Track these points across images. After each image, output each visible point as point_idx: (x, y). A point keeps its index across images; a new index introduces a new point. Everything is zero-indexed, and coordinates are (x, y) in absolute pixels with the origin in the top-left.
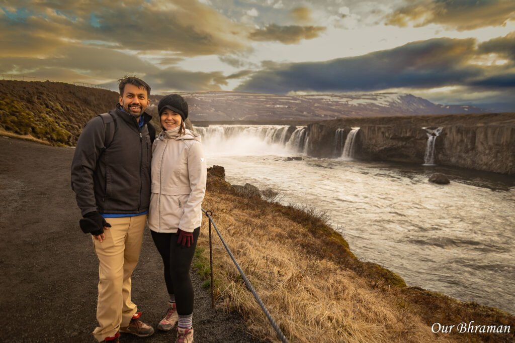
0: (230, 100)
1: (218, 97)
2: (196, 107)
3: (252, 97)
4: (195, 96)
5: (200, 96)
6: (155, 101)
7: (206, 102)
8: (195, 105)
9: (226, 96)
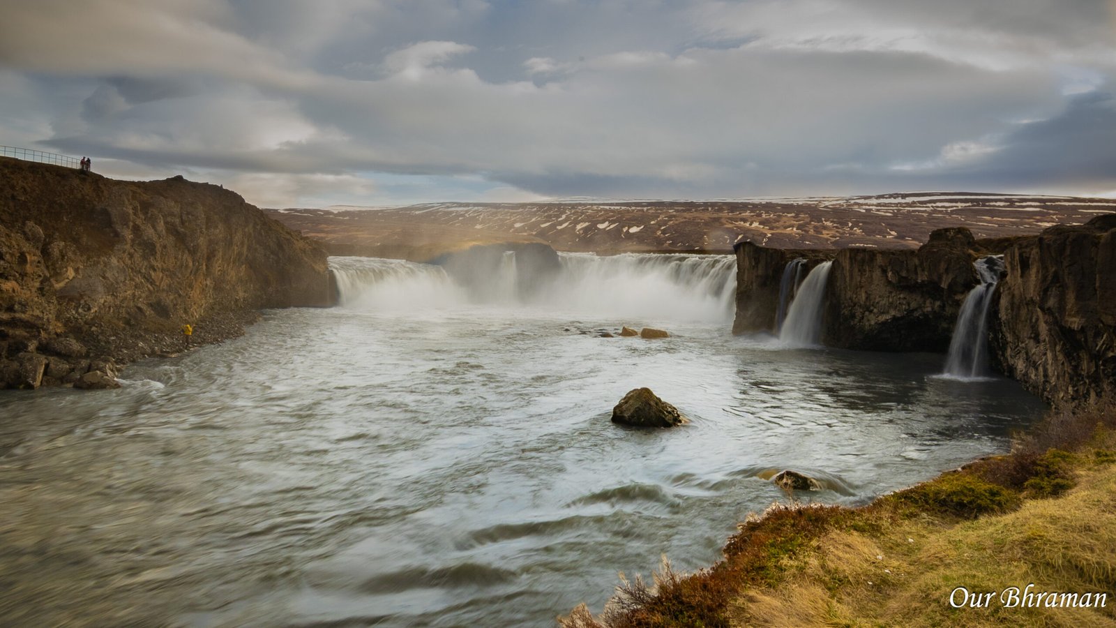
0: (941, 212)
1: (908, 205)
2: (851, 228)
3: (1002, 204)
4: (856, 204)
5: (866, 204)
6: (760, 215)
7: (878, 216)
8: (850, 224)
9: (930, 202)
